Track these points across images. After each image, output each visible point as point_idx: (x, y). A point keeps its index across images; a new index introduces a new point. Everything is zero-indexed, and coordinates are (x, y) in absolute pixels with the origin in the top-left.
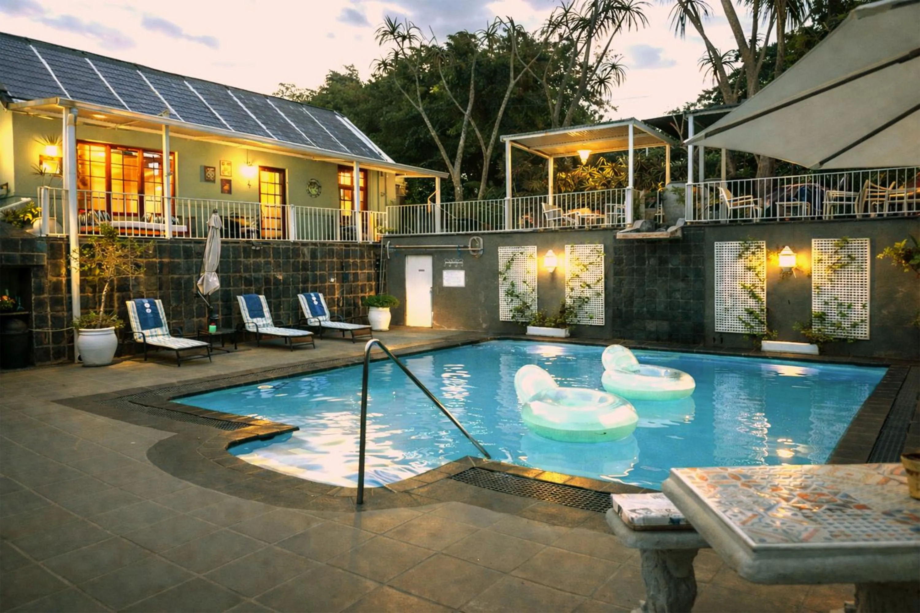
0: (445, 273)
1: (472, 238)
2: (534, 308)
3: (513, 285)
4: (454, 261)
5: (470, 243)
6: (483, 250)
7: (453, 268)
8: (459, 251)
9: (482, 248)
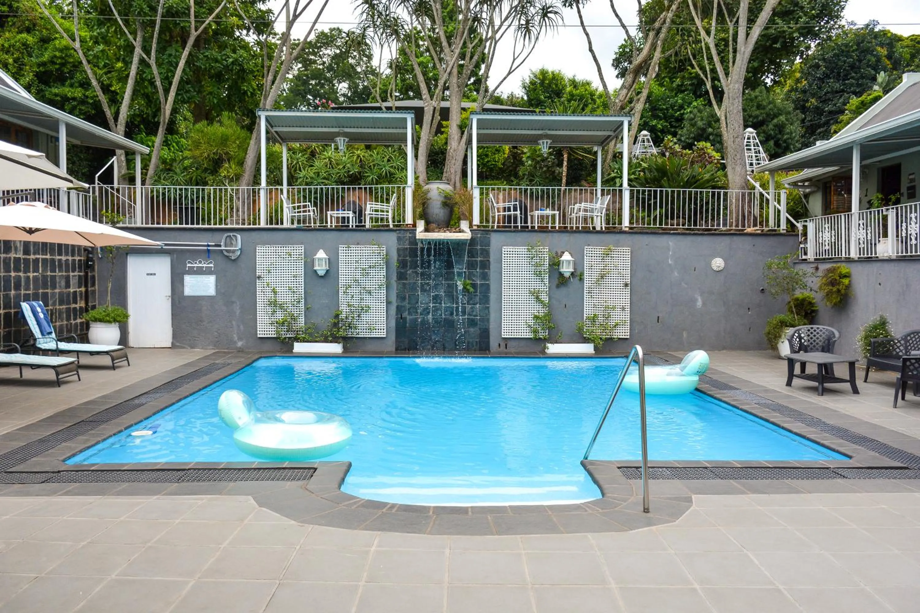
0: (188, 279)
1: (226, 235)
2: (302, 321)
3: (275, 292)
4: (200, 262)
5: (223, 241)
6: (240, 249)
7: (200, 272)
8: (208, 250)
9: (240, 247)
